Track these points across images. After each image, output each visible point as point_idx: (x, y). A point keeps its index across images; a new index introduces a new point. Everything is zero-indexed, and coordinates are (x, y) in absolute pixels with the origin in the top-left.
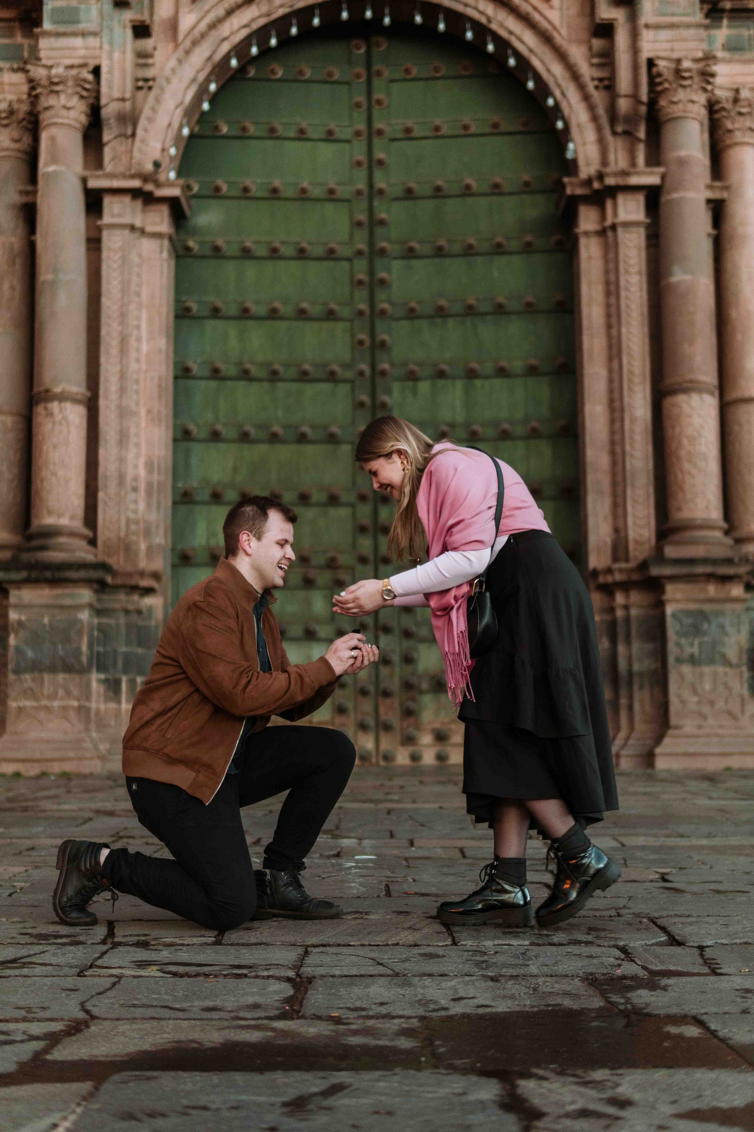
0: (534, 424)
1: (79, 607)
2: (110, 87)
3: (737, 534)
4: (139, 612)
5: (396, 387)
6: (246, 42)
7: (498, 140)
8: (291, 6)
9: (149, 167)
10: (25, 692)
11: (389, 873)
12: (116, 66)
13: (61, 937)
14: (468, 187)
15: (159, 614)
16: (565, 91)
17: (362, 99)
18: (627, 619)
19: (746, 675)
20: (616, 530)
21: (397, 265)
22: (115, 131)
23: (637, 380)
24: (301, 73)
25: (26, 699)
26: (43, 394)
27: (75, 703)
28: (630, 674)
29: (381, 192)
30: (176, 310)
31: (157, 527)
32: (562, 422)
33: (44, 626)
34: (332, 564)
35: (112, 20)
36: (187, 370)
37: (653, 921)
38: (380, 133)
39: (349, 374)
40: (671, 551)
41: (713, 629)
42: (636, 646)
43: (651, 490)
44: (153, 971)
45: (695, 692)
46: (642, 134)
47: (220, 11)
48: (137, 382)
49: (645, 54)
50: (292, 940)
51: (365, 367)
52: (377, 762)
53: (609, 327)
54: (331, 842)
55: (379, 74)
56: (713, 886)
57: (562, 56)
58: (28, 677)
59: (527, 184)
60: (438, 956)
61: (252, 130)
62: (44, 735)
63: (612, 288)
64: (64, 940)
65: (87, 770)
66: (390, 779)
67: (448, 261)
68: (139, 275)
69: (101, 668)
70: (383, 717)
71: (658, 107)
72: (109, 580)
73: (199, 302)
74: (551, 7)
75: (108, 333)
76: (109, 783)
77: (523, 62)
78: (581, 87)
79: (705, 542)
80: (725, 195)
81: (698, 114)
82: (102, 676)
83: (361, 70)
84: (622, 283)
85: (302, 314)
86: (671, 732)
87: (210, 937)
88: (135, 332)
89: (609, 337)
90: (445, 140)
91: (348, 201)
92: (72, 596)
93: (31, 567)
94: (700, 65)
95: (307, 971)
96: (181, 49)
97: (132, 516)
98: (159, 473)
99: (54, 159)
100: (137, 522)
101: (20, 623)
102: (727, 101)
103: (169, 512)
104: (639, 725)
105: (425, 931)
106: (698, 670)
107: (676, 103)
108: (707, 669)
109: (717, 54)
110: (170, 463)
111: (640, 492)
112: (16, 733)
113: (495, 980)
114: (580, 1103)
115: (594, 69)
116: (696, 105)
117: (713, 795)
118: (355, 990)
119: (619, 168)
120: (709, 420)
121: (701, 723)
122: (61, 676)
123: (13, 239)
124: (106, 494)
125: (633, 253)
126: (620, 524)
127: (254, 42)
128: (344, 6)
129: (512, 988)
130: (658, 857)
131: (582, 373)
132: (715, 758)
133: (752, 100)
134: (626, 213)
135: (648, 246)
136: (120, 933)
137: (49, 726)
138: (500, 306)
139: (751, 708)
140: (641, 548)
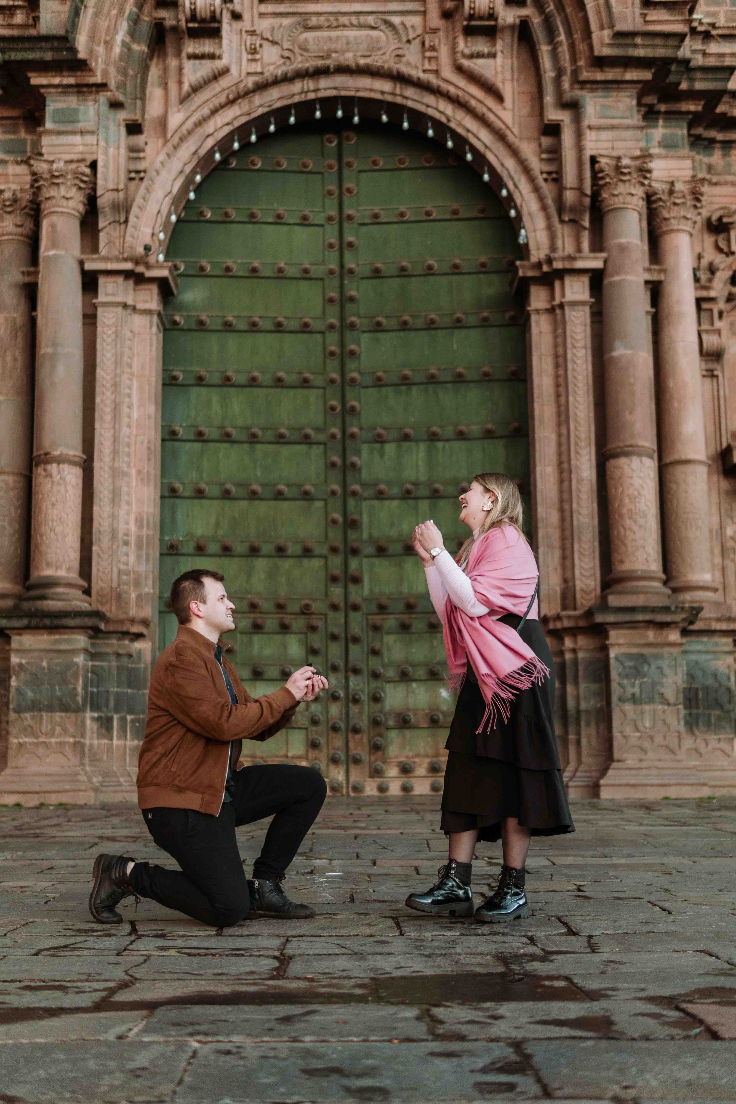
1: (74, 652)
2: (106, 180)
3: (674, 584)
4: (130, 656)
5: (365, 448)
6: (229, 138)
7: (458, 225)
8: (269, 106)
9: (140, 250)
10: (25, 729)
11: (354, 886)
12: (111, 160)
13: (97, 931)
14: (430, 267)
15: (148, 657)
16: (518, 183)
17: (333, 187)
18: (575, 662)
19: (683, 712)
20: (565, 581)
21: (365, 338)
22: (110, 218)
23: (583, 444)
24: (279, 164)
25: (26, 736)
26: (42, 457)
27: (71, 740)
28: (578, 712)
29: (351, 271)
30: (163, 379)
31: (146, 578)
33: (43, 669)
34: (306, 611)
35: (108, 119)
36: (174, 433)
37: (559, 919)
38: (350, 218)
39: (321, 437)
40: (613, 601)
41: (651, 670)
42: (583, 686)
43: (597, 544)
44: (172, 952)
45: (637, 730)
46: (586, 223)
47: (205, 111)
48: (128, 445)
49: (588, 153)
50: (276, 932)
51: (336, 430)
52: (348, 792)
53: (558, 396)
54: (306, 862)
55: (349, 165)
56: (616, 895)
57: (514, 152)
58: (27, 715)
59: (483, 265)
60: (388, 942)
61: (234, 215)
62: (43, 769)
63: (561, 360)
64: (99, 933)
65: (82, 802)
66: (359, 809)
67: (412, 334)
68: (130, 349)
69: (95, 707)
70: (353, 752)
71: (600, 199)
72: (102, 626)
73: (184, 371)
74: (505, 109)
75: (102, 401)
76: (104, 812)
77: (479, 157)
78: (532, 180)
79: (644, 592)
80: (662, 277)
81: (637, 206)
82: (96, 715)
83: (333, 162)
84: (569, 356)
85: (279, 383)
86: (614, 765)
87: (212, 931)
88: (127, 399)
89: (559, 405)
90: (411, 225)
91: (322, 279)
92: (68, 641)
93: (31, 615)
94: (638, 163)
95: (288, 952)
96: (170, 145)
97: (122, 567)
98: (148, 528)
99: (54, 244)
100: (128, 573)
101: (21, 665)
102: (663, 191)
103: (157, 563)
104: (586, 759)
105: (380, 926)
106: (639, 708)
107: (616, 195)
108: (647, 708)
109: (652, 151)
110: (158, 519)
111: (586, 546)
112: (17, 767)
113: (428, 956)
114: (470, 1018)
115: (543, 163)
116: (635, 198)
117: (645, 822)
118: (325, 963)
119: (566, 253)
120: (648, 481)
121: (642, 756)
122: (58, 714)
123: (15, 315)
124: (100, 547)
125: (579, 329)
126: (569, 575)
127: (236, 138)
128: (318, 106)
129: (440, 961)
130: (579, 873)
131: (534, 437)
132: (654, 788)
133: (686, 192)
134: (573, 293)
135: (593, 323)
136: (141, 929)
137: (48, 760)
138: (460, 375)
139: (688, 742)
140: (587, 597)
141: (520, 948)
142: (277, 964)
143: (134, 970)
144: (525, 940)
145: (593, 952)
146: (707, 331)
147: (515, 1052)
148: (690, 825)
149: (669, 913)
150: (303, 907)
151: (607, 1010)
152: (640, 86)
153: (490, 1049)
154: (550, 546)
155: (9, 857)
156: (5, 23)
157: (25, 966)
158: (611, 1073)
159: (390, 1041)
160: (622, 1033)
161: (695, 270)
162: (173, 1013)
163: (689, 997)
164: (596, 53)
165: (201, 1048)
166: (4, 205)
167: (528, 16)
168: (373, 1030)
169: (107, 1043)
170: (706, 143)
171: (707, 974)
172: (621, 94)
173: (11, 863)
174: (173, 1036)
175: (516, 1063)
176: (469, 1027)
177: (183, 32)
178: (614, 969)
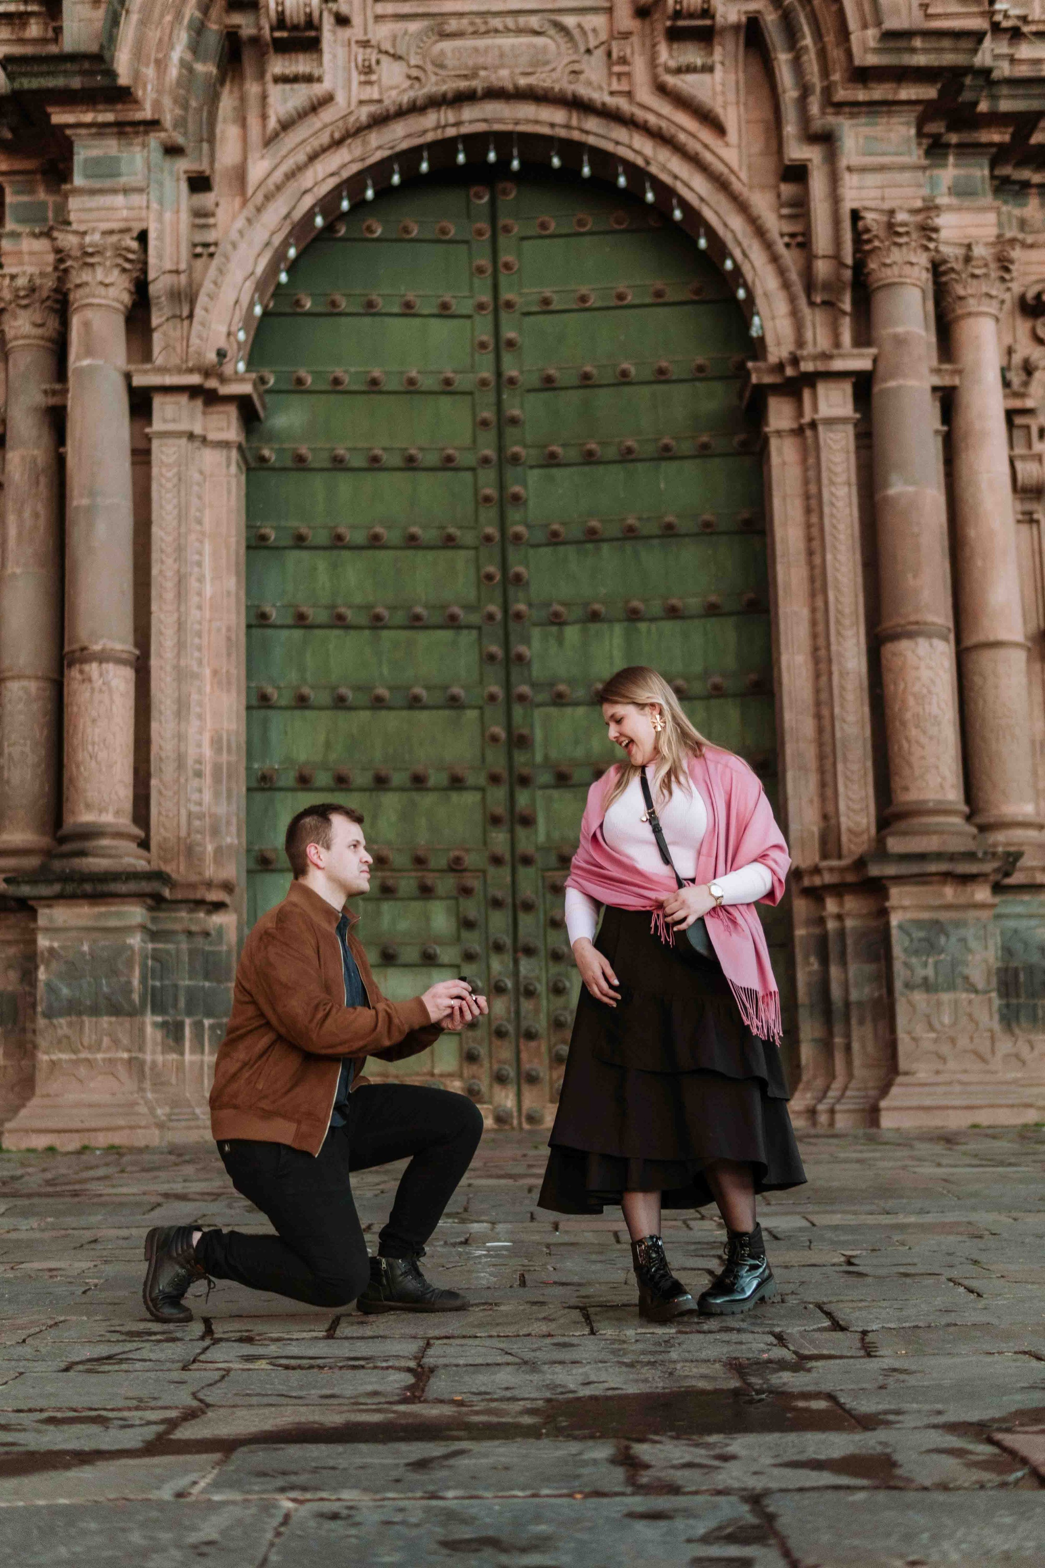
0: (717, 679)
1: (128, 930)
2: (160, 257)
3: (980, 819)
4: (207, 934)
5: (536, 633)
6: (335, 194)
7: (664, 313)
8: (392, 148)
9: (212, 357)
10: (59, 1041)
11: (526, 1262)
12: (168, 230)
13: (155, 1334)
14: (624, 374)
15: (232, 936)
16: (748, 252)
17: (484, 261)
18: (842, 933)
19: (997, 1002)
20: (825, 817)
21: (534, 476)
22: (167, 312)
23: (847, 622)
24: (406, 230)
25: (60, 1051)
26: (77, 654)
27: (125, 1055)
28: (847, 1004)
29: (512, 381)
30: (248, 539)
31: (228, 823)
32: (753, 677)
33: (83, 954)
34: (456, 866)
35: (162, 171)
36: (263, 616)
37: (819, 1306)
38: (509, 305)
39: (474, 618)
40: (895, 845)
41: (950, 944)
42: (853, 968)
43: (869, 764)
44: (262, 1364)
45: (931, 1028)
46: (847, 306)
47: (301, 157)
48: (199, 635)
49: (847, 205)
50: (413, 1332)
51: (494, 608)
52: (520, 1123)
53: (810, 553)
54: (458, 1227)
55: (507, 230)
56: (902, 1270)
57: (742, 207)
58: (62, 1021)
59: (700, 369)
60: (572, 1345)
61: (343, 304)
62: (86, 1097)
63: (813, 502)
64: (159, 1337)
65: (142, 1143)
66: (536, 1148)
67: (601, 469)
68: (200, 498)
69: (158, 1008)
70: (526, 1066)
71: (866, 271)
72: (167, 893)
73: (276, 528)
74: (727, 145)
75: (161, 571)
76: (172, 1158)
77: (692, 214)
78: (768, 246)
79: (938, 831)
80: (957, 381)
81: (919, 279)
82: (159, 1019)
83: (484, 225)
84: (826, 496)
85: (412, 542)
86: (900, 1079)
87: (321, 1332)
88: (196, 569)
89: (811, 566)
90: (596, 313)
91: (470, 393)
92: (118, 914)
93: (65, 878)
94: (919, 218)
95: (428, 1361)
96: (250, 206)
97: (194, 808)
98: (229, 751)
99: (89, 351)
100: (201, 817)
101: (51, 950)
102: (957, 259)
103: (243, 801)
104: (859, 1071)
105: (562, 1321)
106: (934, 997)
107: (889, 266)
108: (946, 997)
109: (940, 201)
110: (243, 738)
111: (855, 767)
112: (48, 1095)
113: (631, 1365)
114: (687, 1458)
115: (783, 221)
116: (916, 268)
117: (944, 1161)
118: (481, 1377)
119: (819, 349)
120: (941, 673)
121: (940, 1067)
122: (106, 1019)
123: (36, 452)
124: (161, 780)
125: (839, 458)
126: (830, 809)
127: (345, 194)
128: (460, 147)
129: (647, 1372)
130: (850, 1237)
131: (777, 613)
132: (959, 1112)
133: (989, 258)
134: (830, 406)
135: (858, 448)
136: (219, 1330)
137: (92, 1085)
138: (670, 526)
139: (1005, 1045)
140: (857, 840)
141: (763, 1351)
142: (410, 1379)
143: (206, 1391)
144: (771, 1339)
145: (869, 1355)
146: (1023, 458)
147: (752, 1511)
148: (1010, 1165)
149: (979, 1295)
150: (451, 1294)
151: (885, 1444)
152: (920, 108)
153: (715, 1507)
154: (803, 768)
155: (35, 1225)
156: (14, 37)
157: (49, 1389)
158: (892, 1542)
159: (571, 1495)
160: (909, 1480)
161: (1004, 371)
162: (261, 1457)
163: (1007, 1424)
164: (857, 62)
165: (296, 1510)
166: (18, 297)
167: (759, 12)
168: (547, 1480)
169: (161, 1505)
170: (1017, 187)
171: (1033, 1387)
172: (894, 120)
173: (37, 1235)
174: (258, 1492)
175: (754, 1527)
176: (687, 1473)
177: (267, 45)
178: (897, 1381)
